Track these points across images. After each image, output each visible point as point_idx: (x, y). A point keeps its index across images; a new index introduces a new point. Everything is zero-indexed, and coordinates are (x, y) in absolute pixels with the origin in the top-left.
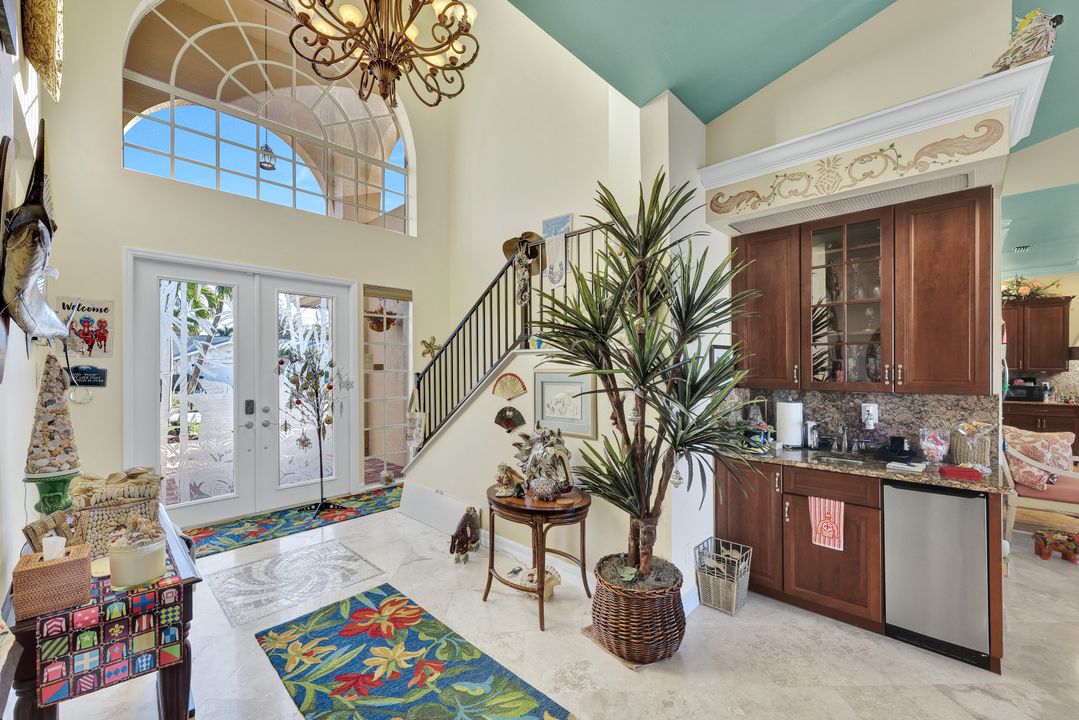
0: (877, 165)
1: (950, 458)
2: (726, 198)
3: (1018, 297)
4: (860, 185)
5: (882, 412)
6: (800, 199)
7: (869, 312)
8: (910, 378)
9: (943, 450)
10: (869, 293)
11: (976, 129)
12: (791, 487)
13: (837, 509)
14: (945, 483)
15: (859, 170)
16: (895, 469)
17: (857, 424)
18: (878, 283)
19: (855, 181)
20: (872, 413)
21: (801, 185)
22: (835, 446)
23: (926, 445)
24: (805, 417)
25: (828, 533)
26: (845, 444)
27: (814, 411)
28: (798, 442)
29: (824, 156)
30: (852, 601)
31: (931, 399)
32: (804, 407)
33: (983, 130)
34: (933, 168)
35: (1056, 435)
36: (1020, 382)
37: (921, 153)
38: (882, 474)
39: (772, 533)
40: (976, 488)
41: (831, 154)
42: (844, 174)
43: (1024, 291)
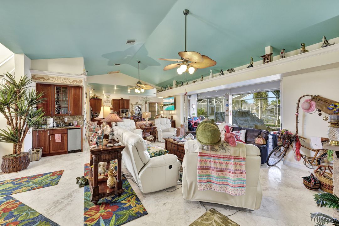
0: (67, 81)
1: (77, 125)
2: (37, 77)
3: (95, 98)
4: (64, 83)
5: (68, 119)
6: (54, 82)
7: (66, 102)
8: (72, 113)
9: (77, 124)
10: (66, 99)
11: (80, 80)
12: (51, 133)
13: (60, 135)
14: (76, 128)
15: (64, 81)
16: (70, 127)
17: (64, 121)
18: (67, 97)
19: (63, 82)
20: (66, 119)
21: (54, 80)
22: (60, 125)
23: (74, 123)
24: (54, 121)
25: (58, 140)
26: (62, 125)
27: (55, 120)
28: (52, 126)
29: (58, 76)
30: (62, 150)
31: (75, 116)
32: (53, 119)
33: (80, 81)
34: (74, 84)
35: (95, 122)
36: (95, 114)
37: (73, 81)
38: (67, 128)
39: (47, 143)
40: (80, 127)
41: (60, 76)
42: (62, 80)
43: (96, 97)
